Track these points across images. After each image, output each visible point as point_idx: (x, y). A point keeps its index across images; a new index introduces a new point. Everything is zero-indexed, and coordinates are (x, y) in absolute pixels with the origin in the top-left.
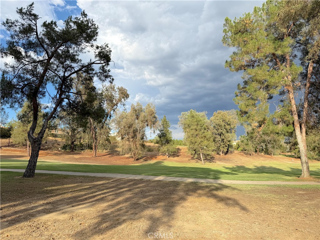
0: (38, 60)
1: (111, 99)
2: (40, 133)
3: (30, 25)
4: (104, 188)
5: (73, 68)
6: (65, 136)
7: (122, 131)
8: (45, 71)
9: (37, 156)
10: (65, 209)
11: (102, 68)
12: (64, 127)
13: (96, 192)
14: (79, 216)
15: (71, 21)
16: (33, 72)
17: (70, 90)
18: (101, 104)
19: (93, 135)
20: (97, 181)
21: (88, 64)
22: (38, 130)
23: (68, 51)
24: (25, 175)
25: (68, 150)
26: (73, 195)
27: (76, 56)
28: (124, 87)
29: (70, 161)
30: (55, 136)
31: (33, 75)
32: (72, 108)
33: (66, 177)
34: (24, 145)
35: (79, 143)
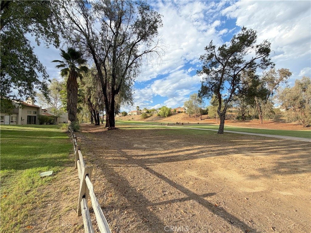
0: (218, 71)
1: (272, 81)
2: (224, 110)
3: (211, 53)
4: (276, 145)
5: (240, 67)
6: (237, 111)
7: (287, 104)
8: (222, 76)
9: (224, 123)
10: (247, 153)
11: (263, 60)
12: (236, 106)
13: (269, 146)
14: (258, 159)
15: (235, 38)
16: (216, 78)
17: (239, 82)
18: (263, 86)
19: (258, 109)
20: (268, 140)
21: (250, 61)
22: (222, 109)
23: (235, 58)
24: (218, 133)
25: (240, 120)
26: (251, 146)
27: (241, 59)
28: (284, 68)
29: (243, 126)
30: (231, 112)
31: (216, 80)
32: (242, 93)
33: (243, 135)
34: (215, 118)
35: (247, 115)
